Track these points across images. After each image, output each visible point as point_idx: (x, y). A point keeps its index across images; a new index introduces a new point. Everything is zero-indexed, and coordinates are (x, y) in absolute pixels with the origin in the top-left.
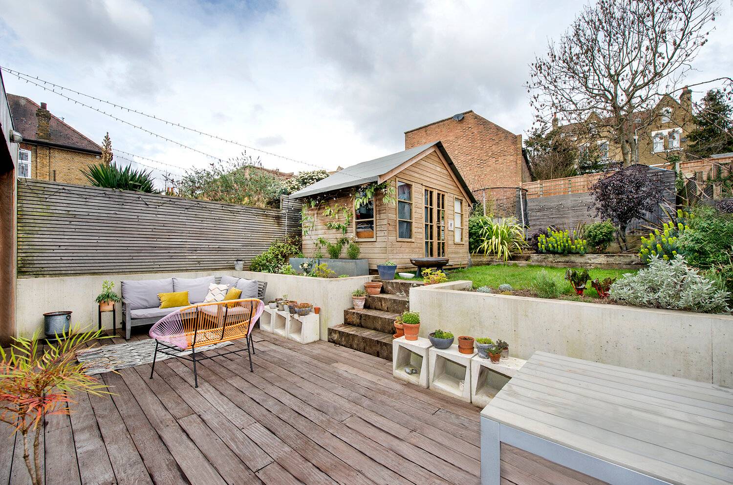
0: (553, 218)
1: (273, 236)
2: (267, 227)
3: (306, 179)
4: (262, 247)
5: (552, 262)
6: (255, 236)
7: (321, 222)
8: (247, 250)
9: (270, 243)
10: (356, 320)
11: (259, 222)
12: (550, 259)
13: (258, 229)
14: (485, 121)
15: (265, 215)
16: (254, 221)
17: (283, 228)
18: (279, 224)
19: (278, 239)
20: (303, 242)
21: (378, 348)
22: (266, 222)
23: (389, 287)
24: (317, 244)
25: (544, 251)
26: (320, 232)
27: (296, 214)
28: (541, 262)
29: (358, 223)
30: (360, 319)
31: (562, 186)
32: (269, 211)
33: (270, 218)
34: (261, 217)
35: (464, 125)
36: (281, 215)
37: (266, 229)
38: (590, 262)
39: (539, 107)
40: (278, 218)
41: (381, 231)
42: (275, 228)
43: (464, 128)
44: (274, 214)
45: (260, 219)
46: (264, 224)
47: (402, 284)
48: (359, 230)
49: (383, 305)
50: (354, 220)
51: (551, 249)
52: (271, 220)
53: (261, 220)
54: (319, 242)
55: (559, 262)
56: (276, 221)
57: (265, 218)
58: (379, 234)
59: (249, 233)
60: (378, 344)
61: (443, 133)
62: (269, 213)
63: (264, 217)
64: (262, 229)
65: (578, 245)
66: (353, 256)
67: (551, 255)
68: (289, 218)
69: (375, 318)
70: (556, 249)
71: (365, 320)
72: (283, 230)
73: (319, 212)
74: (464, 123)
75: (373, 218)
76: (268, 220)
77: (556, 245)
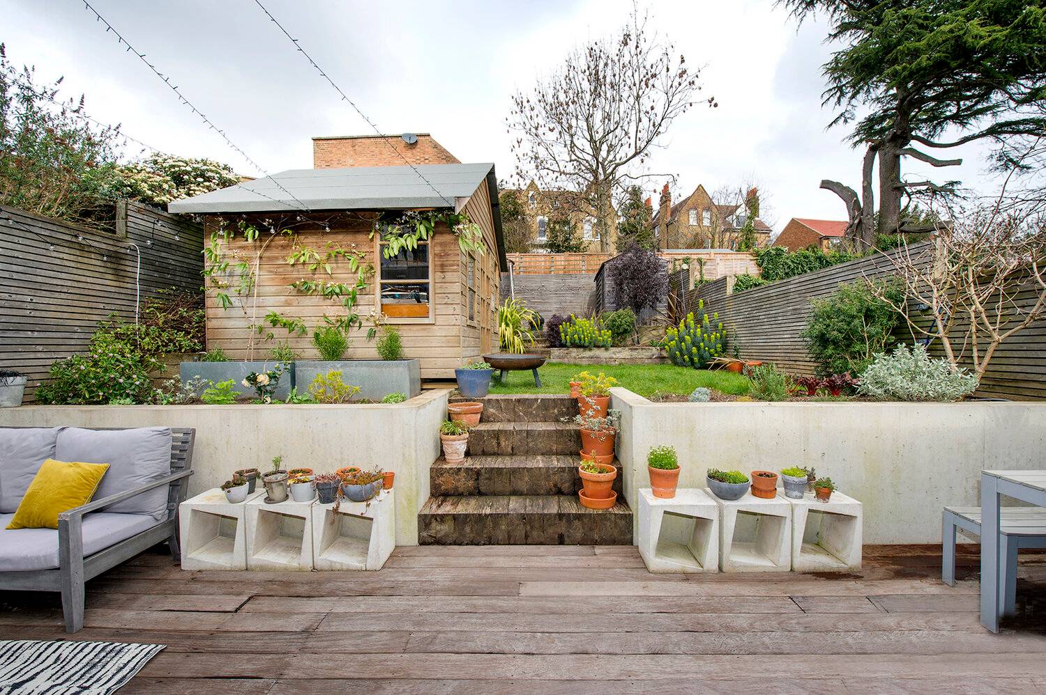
0: (535, 302)
1: (101, 306)
2: (83, 279)
3: (187, 173)
4: (67, 335)
5: (575, 358)
6: (46, 301)
7: (273, 279)
8: (18, 341)
9: (94, 324)
10: (464, 483)
11: (58, 262)
12: (573, 355)
13: (55, 281)
14: (448, 155)
15: (76, 246)
16: (44, 259)
17: (129, 286)
18: (119, 274)
19: (116, 313)
20: (209, 324)
21: (562, 528)
22: (79, 265)
23: (491, 410)
24: (261, 330)
25: (568, 344)
26: (270, 301)
27: (163, 255)
28: (563, 358)
29: (383, 287)
30: (477, 479)
31: (543, 264)
32: (89, 236)
33: (93, 256)
34: (67, 250)
35: (417, 151)
36: (123, 251)
37: (81, 285)
38: (614, 356)
39: (521, 156)
40: (115, 260)
41: (445, 304)
42: (109, 282)
43: (418, 158)
44: (104, 246)
45: (61, 256)
46: (75, 271)
47: (519, 401)
48: (386, 301)
49: (503, 444)
50: (378, 280)
51: (577, 341)
52: (95, 262)
53: (65, 256)
54: (268, 324)
55: (583, 357)
56: (109, 265)
57: (78, 253)
58: (442, 309)
59: (26, 291)
60: (560, 519)
61: (384, 156)
62: (91, 242)
63: (73, 251)
64: (69, 283)
65: (606, 337)
66: (392, 353)
67: (575, 350)
68: (145, 262)
69: (514, 471)
70: (582, 342)
71: (489, 479)
72: (129, 292)
73: (267, 254)
74: (418, 150)
75: (427, 277)
76: (86, 260)
77: (582, 336)
